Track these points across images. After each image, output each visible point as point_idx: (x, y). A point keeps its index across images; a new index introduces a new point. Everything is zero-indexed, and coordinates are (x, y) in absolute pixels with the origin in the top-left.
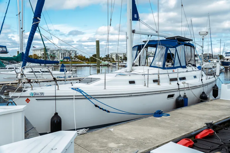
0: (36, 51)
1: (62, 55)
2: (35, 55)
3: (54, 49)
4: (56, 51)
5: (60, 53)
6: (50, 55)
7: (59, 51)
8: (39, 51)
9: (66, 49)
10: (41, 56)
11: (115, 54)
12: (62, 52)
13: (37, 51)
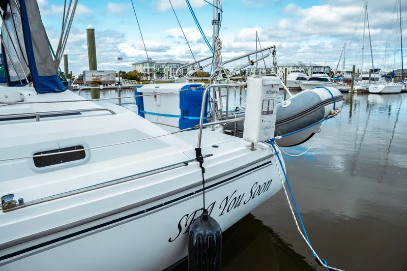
0: (136, 65)
1: (172, 71)
2: (135, 71)
3: (162, 62)
4: (164, 65)
5: (171, 68)
6: (155, 72)
7: (169, 66)
8: (141, 65)
9: (179, 62)
10: (143, 72)
11: (255, 69)
12: (174, 66)
13: (139, 65)
